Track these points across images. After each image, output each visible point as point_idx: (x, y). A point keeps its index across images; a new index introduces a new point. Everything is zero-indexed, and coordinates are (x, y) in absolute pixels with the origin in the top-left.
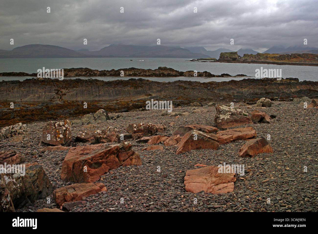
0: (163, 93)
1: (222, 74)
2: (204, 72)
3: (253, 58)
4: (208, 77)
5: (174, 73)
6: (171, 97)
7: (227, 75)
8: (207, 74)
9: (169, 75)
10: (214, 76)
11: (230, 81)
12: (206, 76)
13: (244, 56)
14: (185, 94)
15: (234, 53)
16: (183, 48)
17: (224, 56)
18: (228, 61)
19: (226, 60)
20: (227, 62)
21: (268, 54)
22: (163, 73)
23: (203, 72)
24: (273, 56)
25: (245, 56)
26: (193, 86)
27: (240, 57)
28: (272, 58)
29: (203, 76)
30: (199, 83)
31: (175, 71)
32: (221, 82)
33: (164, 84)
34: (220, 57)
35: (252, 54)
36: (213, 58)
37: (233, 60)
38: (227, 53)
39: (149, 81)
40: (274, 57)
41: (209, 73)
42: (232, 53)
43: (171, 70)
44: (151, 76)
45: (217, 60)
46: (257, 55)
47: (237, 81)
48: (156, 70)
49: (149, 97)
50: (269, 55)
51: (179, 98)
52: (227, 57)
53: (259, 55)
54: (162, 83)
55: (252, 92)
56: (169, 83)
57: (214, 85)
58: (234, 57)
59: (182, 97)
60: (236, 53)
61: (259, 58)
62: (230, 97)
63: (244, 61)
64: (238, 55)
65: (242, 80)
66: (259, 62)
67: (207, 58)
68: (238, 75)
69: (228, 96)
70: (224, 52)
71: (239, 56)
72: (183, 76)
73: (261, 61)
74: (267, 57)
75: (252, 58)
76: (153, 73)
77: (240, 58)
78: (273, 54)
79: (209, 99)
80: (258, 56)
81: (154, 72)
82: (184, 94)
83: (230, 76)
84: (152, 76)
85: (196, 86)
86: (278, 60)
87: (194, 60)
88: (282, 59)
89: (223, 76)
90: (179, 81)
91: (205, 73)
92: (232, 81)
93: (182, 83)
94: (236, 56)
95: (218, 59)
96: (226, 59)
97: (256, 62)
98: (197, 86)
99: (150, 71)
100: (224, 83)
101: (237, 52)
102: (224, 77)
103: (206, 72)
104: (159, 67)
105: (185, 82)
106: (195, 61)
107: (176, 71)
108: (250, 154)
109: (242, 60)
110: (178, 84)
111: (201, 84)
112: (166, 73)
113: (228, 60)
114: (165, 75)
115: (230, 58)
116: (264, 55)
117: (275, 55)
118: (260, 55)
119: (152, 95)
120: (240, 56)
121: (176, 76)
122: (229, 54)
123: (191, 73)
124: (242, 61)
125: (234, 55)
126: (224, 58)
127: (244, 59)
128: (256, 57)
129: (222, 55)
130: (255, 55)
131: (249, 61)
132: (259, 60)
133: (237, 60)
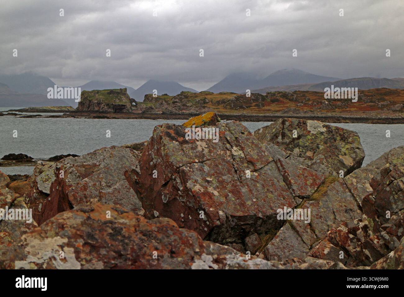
3: (169, 104)
13: (145, 100)
15: (118, 93)
17: (90, 101)
19: (97, 112)
21: (207, 94)
24: (219, 98)
25: (148, 99)
27: (134, 104)
28: (218, 103)
35: (166, 95)
36: (66, 107)
37: (115, 112)
38: (98, 92)
40: (223, 102)
42: (111, 92)
45: (70, 112)
46: (178, 95)
50: (209, 97)
52: (99, 104)
53: (184, 95)
58: (118, 102)
60: (122, 92)
61: (184, 105)
63: (144, 113)
64: (128, 97)
66: (183, 114)
70: (90, 90)
71: (132, 101)
73: (187, 112)
74: (205, 103)
75: (165, 106)
77: (135, 106)
78: (221, 94)
80: (181, 99)
86: (232, 108)
88: (241, 107)
94: (124, 101)
96: (96, 109)
97: (176, 114)
101: (126, 89)
109: (140, 112)
113: (103, 112)
115: (108, 105)
116: (196, 97)
117: (224, 97)
118: (186, 97)
120: (134, 101)
122: (103, 94)
124: (139, 114)
125: (117, 97)
126: (89, 106)
127: (145, 106)
128: (176, 102)
129: (85, 98)
130: (175, 96)
131: (158, 113)
132: (183, 109)
133: (128, 112)
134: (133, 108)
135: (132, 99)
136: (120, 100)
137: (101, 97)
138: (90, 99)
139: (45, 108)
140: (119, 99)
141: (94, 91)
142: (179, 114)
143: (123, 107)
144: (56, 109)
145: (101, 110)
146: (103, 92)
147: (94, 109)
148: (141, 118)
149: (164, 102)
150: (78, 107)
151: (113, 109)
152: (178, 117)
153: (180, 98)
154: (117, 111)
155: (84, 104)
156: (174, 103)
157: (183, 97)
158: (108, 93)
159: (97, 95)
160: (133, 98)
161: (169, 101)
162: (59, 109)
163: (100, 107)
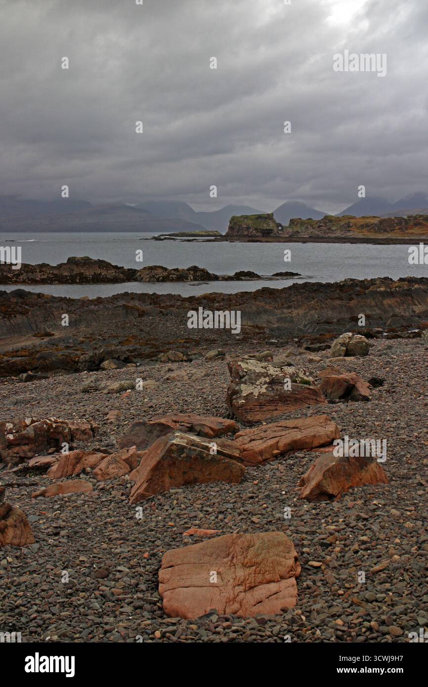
0: (82, 328)
1: (236, 274)
2: (189, 270)
3: (314, 228)
4: (202, 280)
5: (111, 273)
6: (104, 339)
7: (251, 276)
8: (199, 274)
9: (97, 280)
10: (216, 278)
11: (258, 291)
12: (195, 279)
13: (290, 224)
14: (144, 328)
15: (266, 218)
16: (133, 205)
17: (240, 226)
18: (252, 239)
19: (246, 235)
20: (249, 241)
21: (350, 218)
22: (82, 274)
23: (186, 268)
24: (363, 222)
25: (293, 223)
26: (163, 307)
27: (280, 228)
28: (362, 226)
29: (187, 279)
30: (178, 298)
31: (112, 266)
32: (236, 294)
33: (84, 303)
34: (231, 228)
35: (311, 219)
36: (212, 231)
37: (263, 236)
38: (247, 217)
39: (43, 295)
40: (367, 225)
41: (203, 270)
42: (259, 217)
43: (102, 264)
44: (48, 283)
45: (221, 236)
46: (323, 220)
47: (277, 290)
48: (60, 266)
49: (46, 339)
50: (352, 221)
51: (127, 340)
52: (248, 228)
53: (328, 220)
54: (79, 300)
55: (317, 316)
56: (99, 301)
57: (218, 302)
58: (265, 227)
59: (134, 337)
60: (269, 217)
61: (329, 229)
62: (261, 333)
63: (291, 236)
64: (274, 222)
65: (290, 288)
66: (329, 238)
67: (197, 232)
68: (277, 275)
69: (257, 331)
70: (239, 215)
71: (279, 225)
72: (136, 280)
73: (333, 236)
74: (349, 226)
75: (311, 230)
76: (53, 274)
77: (282, 230)
78: (363, 217)
79: (206, 340)
80: (325, 223)
81: (55, 272)
82: (141, 330)
83: (258, 277)
84: (51, 283)
85: (171, 306)
86: (376, 232)
87: (162, 237)
88: (385, 231)
89: (239, 276)
90: (126, 294)
91: (192, 272)
92: (265, 290)
93: (133, 299)
94: (271, 225)
95: (224, 234)
96: (246, 233)
97: (323, 238)
98: (173, 307)
99: (44, 269)
100: (244, 296)
101: (272, 214)
102: (242, 280)
103: (195, 269)
104: (69, 259)
105: (142, 297)
106: (165, 239)
107: (116, 267)
108: (330, 491)
109: (287, 236)
110: (121, 303)
111: (185, 300)
112: (89, 273)
113: (251, 236)
114: (86, 278)
115: (256, 229)
116: (340, 221)
117: (368, 221)
118: (330, 221)
119: (53, 335)
120: (280, 225)
121: (115, 281)
122: (252, 219)
123: (155, 271)
124: (286, 238)
125: (264, 222)
126: (239, 230)
127: (291, 231)
128: (322, 226)
129: (235, 223)
130: (319, 221)
131: (305, 236)
132: (328, 233)
133: (275, 236)
134: (279, 232)
135: (278, 223)
136: (268, 225)
137: (250, 222)
138: (240, 224)
139: (193, 233)
140: (266, 224)
141: (242, 216)
142: (326, 238)
143: (271, 231)
144: (203, 234)
145: (250, 235)
146: (251, 217)
147: (243, 233)
148: (291, 241)
149: (309, 226)
150: (228, 232)
151: (261, 233)
152: (325, 240)
153: (325, 222)
154: (265, 235)
155: (234, 229)
156: (319, 227)
157: (327, 221)
158: (256, 218)
159: (246, 220)
160: (280, 223)
161: (313, 225)
162: (207, 234)
163: (249, 232)
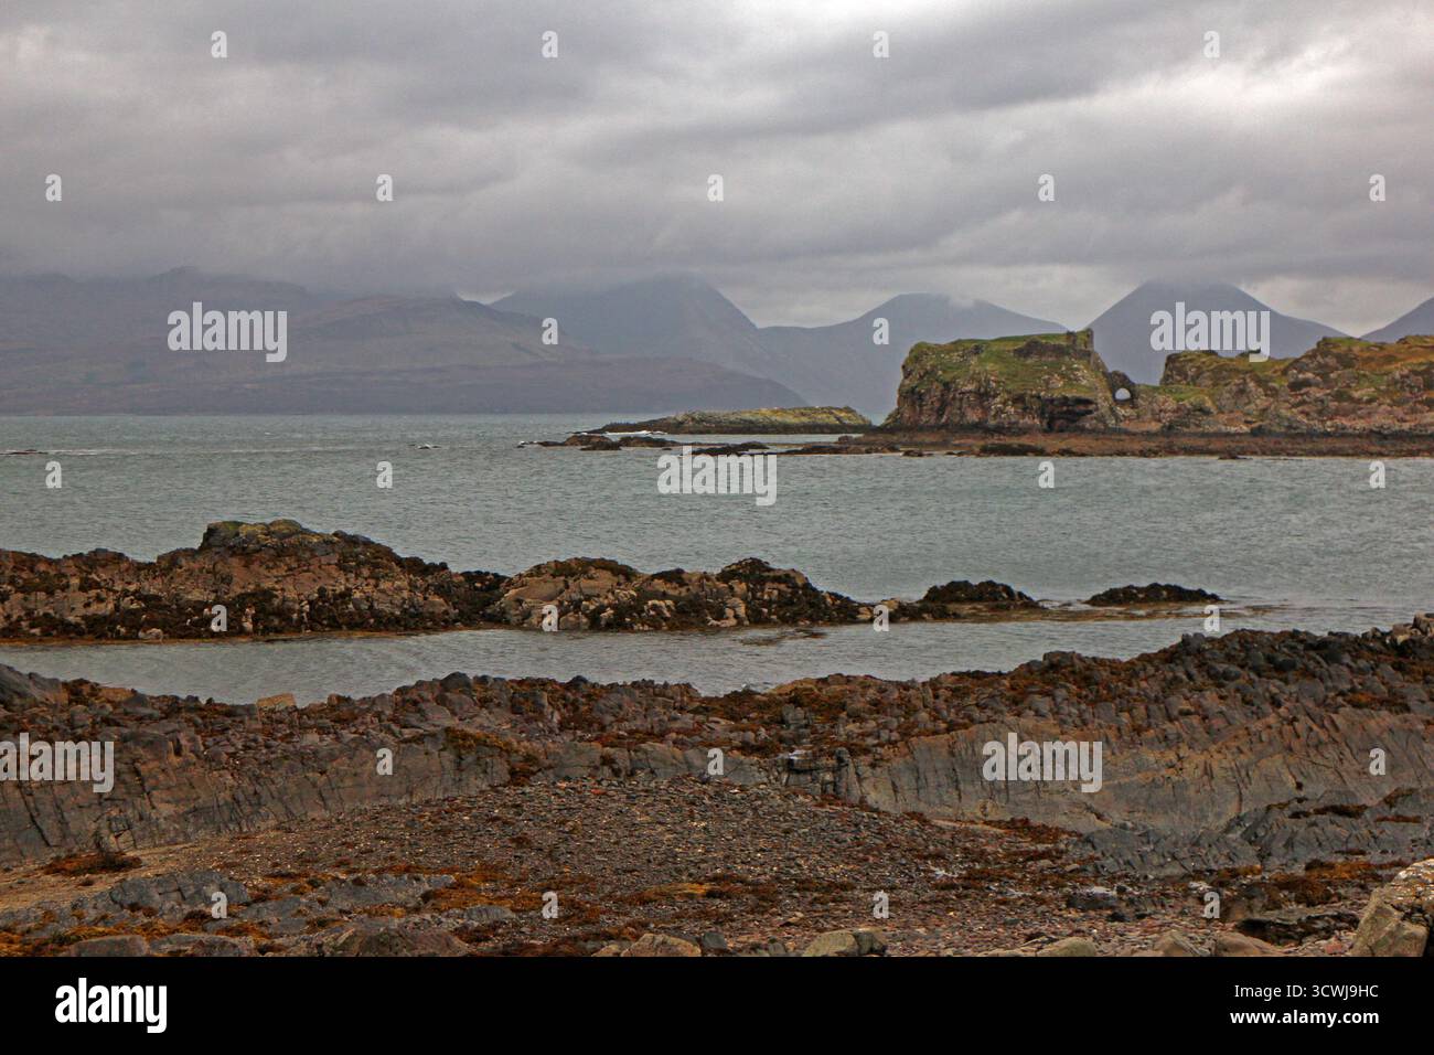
0: (265, 830)
1: (934, 594)
2: (727, 576)
3: (1273, 393)
4: (784, 621)
5: (393, 592)
6: (358, 882)
7: (995, 601)
8: (771, 592)
9: (330, 617)
10: (847, 612)
11: (1029, 667)
12: (757, 619)
13: (1166, 378)
14: (531, 832)
15: (1059, 351)
16: (486, 300)
17: (947, 385)
18: (1001, 442)
19: (976, 427)
20: (986, 451)
22: (268, 595)
23: (717, 571)
25: (1180, 372)
26: (618, 741)
27: (1123, 394)
29: (720, 616)
30: (682, 698)
31: (400, 562)
32: (934, 684)
33: (283, 723)
34: (910, 396)
36: (830, 411)
37: (1050, 429)
38: (977, 348)
39: (95, 689)
41: (786, 578)
42: (1032, 347)
43: (356, 553)
44: (119, 637)
45: (868, 429)
46: (1312, 355)
47: (1114, 666)
48: (173, 559)
49: (104, 883)
51: (459, 885)
52: (983, 396)
53: (1334, 355)
54: (249, 709)
55: (1291, 783)
56: (340, 713)
57: (856, 717)
58: (1058, 388)
59: (490, 872)
60: (1075, 346)
61: (1339, 396)
62: (1042, 855)
63: (1169, 429)
64: (1098, 367)
65: (1170, 656)
66: (1341, 434)
67: (764, 413)
68: (1112, 597)
69: (1027, 845)
70: (944, 340)
71: (1117, 380)
72: (499, 620)
73: (1360, 424)
75: (1260, 400)
76: (138, 595)
77: (1131, 402)
79: (803, 885)
80: (1323, 372)
81: (153, 587)
82: (521, 841)
83: (1030, 607)
84: (131, 637)
85: (650, 735)
87: (614, 436)
89: (944, 603)
90: (456, 681)
91: (740, 587)
92: (1055, 669)
93: (484, 702)
94: (1086, 382)
95: (879, 420)
96: (973, 416)
97: (1310, 435)
98: (661, 737)
99: (100, 576)
100: (965, 693)
101: (1088, 333)
102: (956, 617)
103: (754, 572)
104: (211, 532)
105: (524, 697)
106: (626, 442)
107: (414, 566)
109: (1154, 427)
110: (443, 719)
111: (708, 706)
112: (296, 591)
113: (999, 430)
114: (283, 613)
115: (1018, 400)
116: (1390, 360)
118: (1346, 361)
119: (135, 863)
120: (1124, 381)
121: (410, 622)
122: (999, 357)
123: (584, 582)
124: (1149, 435)
125: (1054, 368)
126: (944, 404)
127: (1171, 404)
128: (1307, 383)
129: (927, 373)
130: (1297, 361)
131: (1233, 429)
132: (1337, 413)
133: (1101, 426)
134: (1121, 411)
135: (1116, 373)
136: (1070, 379)
137: (989, 366)
138: (947, 377)
139: (747, 416)
140: (1063, 376)
141: (958, 343)
142: (1327, 435)
143: (1082, 408)
144: (791, 420)
145: (992, 423)
146: (1002, 347)
147: (963, 415)
148: (1171, 451)
149: (1252, 385)
150: (898, 411)
151: (1042, 416)
152: (1323, 445)
153: (1320, 366)
154: (1059, 423)
155: (921, 396)
156: (1296, 386)
157: (1331, 361)
158: (1019, 353)
159: (974, 361)
160: (1121, 370)
161: (1271, 379)
162: (805, 420)
163: (986, 410)
